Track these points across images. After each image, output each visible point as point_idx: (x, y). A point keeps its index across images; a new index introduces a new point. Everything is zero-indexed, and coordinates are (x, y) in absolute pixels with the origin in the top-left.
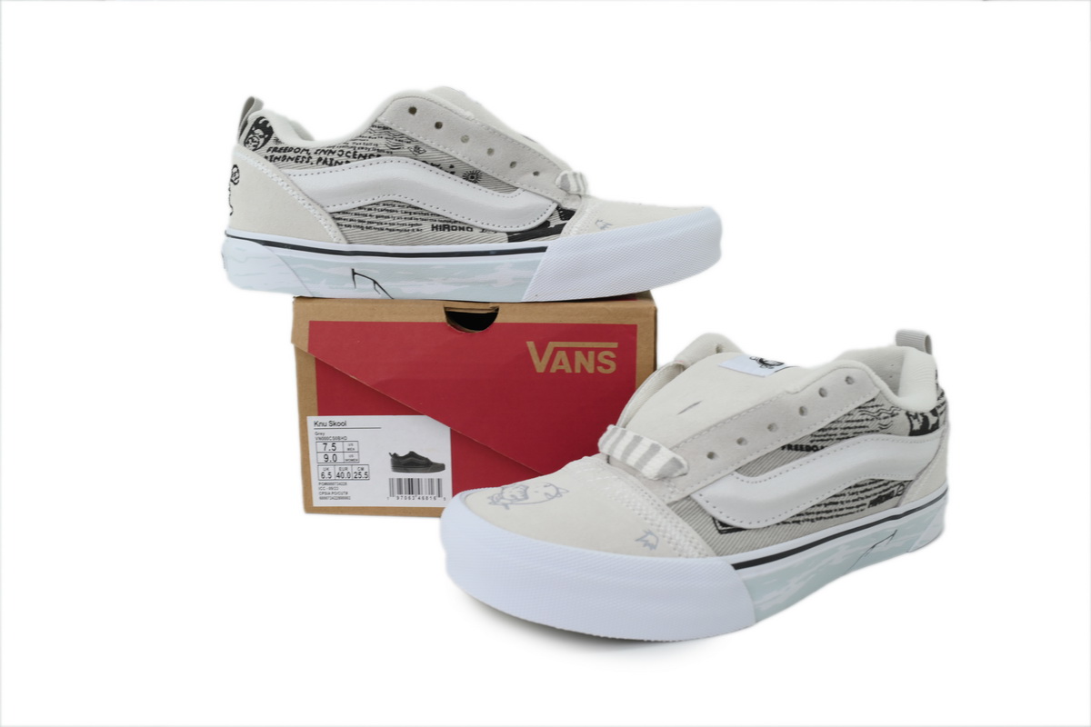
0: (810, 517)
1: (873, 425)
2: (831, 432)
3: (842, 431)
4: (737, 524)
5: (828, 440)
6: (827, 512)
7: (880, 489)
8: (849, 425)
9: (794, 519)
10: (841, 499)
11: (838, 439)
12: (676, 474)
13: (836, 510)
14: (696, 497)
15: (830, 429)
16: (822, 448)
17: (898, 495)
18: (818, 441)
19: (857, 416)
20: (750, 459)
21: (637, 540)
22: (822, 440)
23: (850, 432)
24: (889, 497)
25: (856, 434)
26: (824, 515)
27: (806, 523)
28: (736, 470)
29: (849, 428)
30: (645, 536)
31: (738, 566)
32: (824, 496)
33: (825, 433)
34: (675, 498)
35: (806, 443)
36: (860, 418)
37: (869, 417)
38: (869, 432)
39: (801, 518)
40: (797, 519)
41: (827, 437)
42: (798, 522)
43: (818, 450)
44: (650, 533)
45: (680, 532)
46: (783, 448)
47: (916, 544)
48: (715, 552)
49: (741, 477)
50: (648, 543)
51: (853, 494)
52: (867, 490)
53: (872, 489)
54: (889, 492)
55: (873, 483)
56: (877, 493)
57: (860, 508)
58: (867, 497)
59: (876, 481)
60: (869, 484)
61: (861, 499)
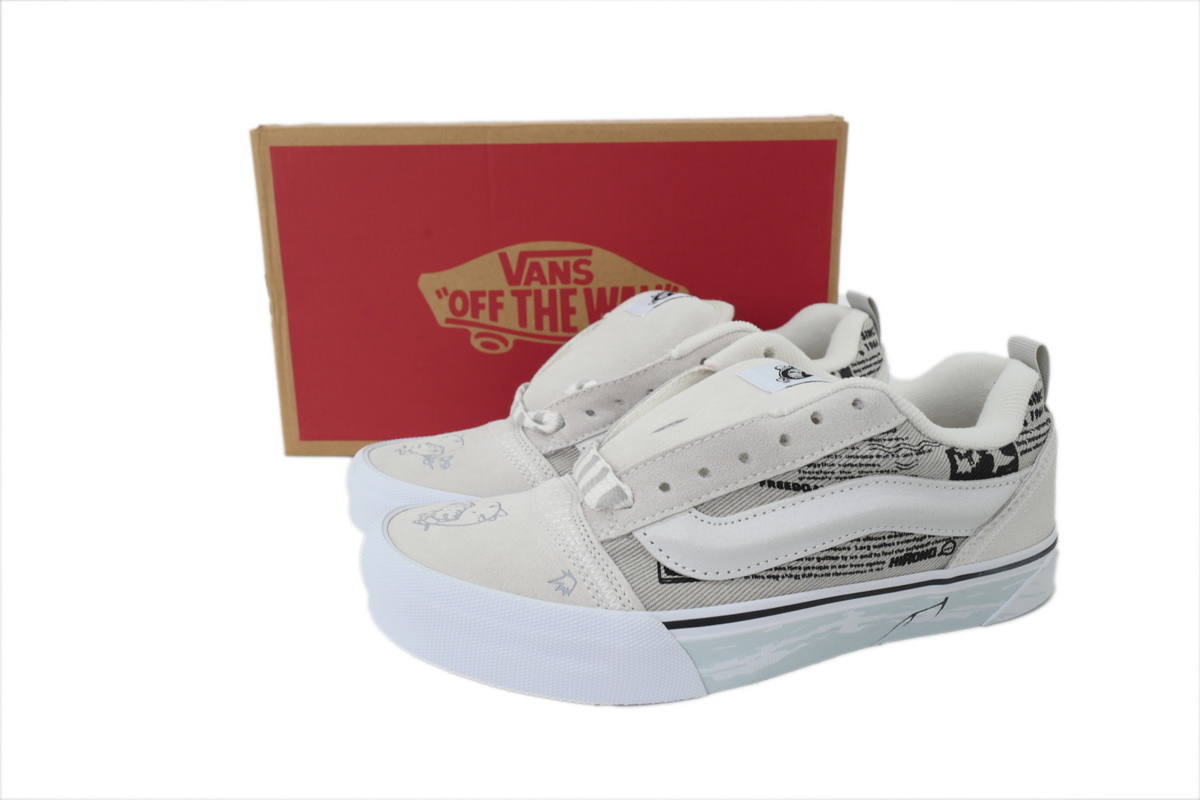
0: (794, 573)
1: (890, 464)
2: (826, 469)
3: (841, 468)
4: (687, 573)
5: (823, 478)
6: (820, 568)
7: (910, 545)
8: (851, 461)
9: (769, 573)
10: (844, 553)
11: (837, 478)
12: (617, 507)
13: (833, 567)
14: (638, 535)
15: (824, 464)
16: (816, 487)
17: (942, 553)
18: (809, 478)
19: (865, 450)
20: (714, 495)
21: (550, 582)
22: (815, 478)
23: (854, 471)
24: (928, 554)
25: (861, 474)
26: (814, 572)
27: (786, 579)
28: (696, 507)
29: (852, 465)
30: (561, 578)
31: (670, 625)
32: (816, 548)
33: (817, 469)
34: (613, 534)
35: (793, 479)
36: (868, 453)
37: (882, 453)
38: (882, 472)
39: (781, 573)
40: (775, 573)
41: (821, 475)
42: (776, 577)
43: (809, 489)
44: (569, 574)
45: (604, 576)
46: (762, 484)
47: (994, 616)
48: (645, 606)
49: (701, 515)
50: (562, 588)
51: (862, 548)
52: (885, 545)
53: (893, 544)
54: (925, 549)
55: (895, 536)
56: (903, 550)
57: (874, 567)
58: (885, 554)
59: (901, 535)
60: (889, 537)
61: (875, 555)
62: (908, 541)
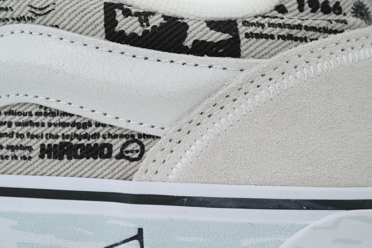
52: (31, 123)
53: (43, 125)
54: (92, 141)
55: (46, 114)
56: (57, 137)
57: (18, 153)
58: (32, 137)
59: (53, 114)
60: (38, 114)
61: (18, 135)
62: (64, 125)
